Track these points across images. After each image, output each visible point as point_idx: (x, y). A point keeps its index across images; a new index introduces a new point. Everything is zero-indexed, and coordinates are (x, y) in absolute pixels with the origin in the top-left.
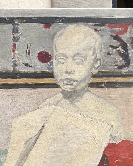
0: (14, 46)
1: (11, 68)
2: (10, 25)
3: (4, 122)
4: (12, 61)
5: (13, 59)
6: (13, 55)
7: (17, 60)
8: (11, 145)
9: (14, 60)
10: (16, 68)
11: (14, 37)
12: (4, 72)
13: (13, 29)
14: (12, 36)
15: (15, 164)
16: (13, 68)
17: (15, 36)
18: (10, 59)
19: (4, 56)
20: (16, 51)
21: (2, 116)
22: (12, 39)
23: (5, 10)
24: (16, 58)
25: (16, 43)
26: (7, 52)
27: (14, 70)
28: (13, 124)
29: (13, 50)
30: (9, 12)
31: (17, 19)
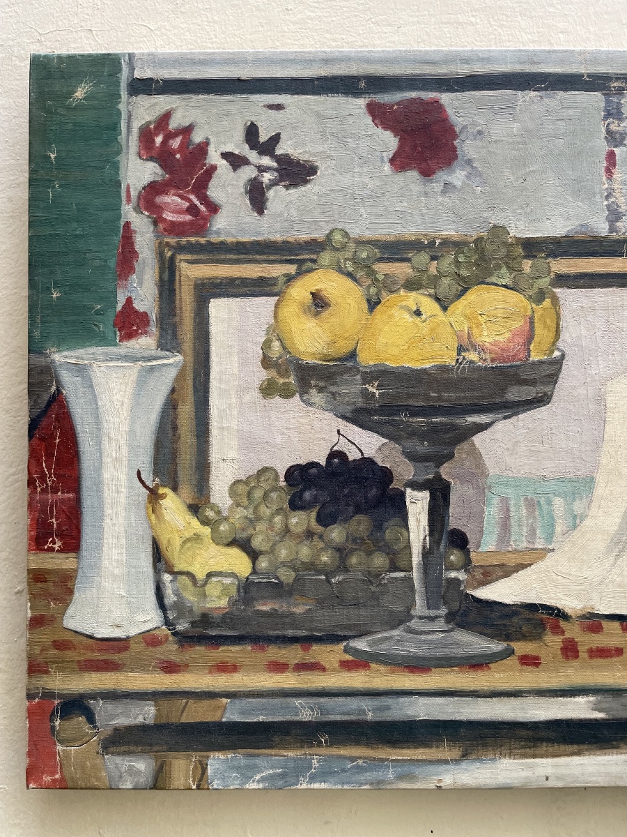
0: (611, 157)
1: (603, 226)
2: (598, 95)
3: (582, 391)
4: (606, 203)
5: (607, 197)
6: (606, 186)
7: (621, 200)
8: (604, 461)
9: (612, 200)
10: (619, 224)
11: (609, 132)
12: (581, 237)
13: (605, 107)
14: (604, 130)
15: (618, 520)
16: (607, 224)
17: (613, 127)
18: (598, 199)
19: (579, 189)
20: (618, 174)
21: (575, 373)
22: (603, 136)
23: (580, 53)
24: (618, 195)
25: (617, 151)
26: (590, 177)
27: (612, 230)
28: (609, 398)
29: (609, 171)
30: (595, 57)
31: (618, 79)
